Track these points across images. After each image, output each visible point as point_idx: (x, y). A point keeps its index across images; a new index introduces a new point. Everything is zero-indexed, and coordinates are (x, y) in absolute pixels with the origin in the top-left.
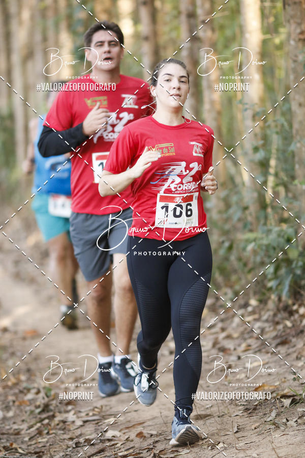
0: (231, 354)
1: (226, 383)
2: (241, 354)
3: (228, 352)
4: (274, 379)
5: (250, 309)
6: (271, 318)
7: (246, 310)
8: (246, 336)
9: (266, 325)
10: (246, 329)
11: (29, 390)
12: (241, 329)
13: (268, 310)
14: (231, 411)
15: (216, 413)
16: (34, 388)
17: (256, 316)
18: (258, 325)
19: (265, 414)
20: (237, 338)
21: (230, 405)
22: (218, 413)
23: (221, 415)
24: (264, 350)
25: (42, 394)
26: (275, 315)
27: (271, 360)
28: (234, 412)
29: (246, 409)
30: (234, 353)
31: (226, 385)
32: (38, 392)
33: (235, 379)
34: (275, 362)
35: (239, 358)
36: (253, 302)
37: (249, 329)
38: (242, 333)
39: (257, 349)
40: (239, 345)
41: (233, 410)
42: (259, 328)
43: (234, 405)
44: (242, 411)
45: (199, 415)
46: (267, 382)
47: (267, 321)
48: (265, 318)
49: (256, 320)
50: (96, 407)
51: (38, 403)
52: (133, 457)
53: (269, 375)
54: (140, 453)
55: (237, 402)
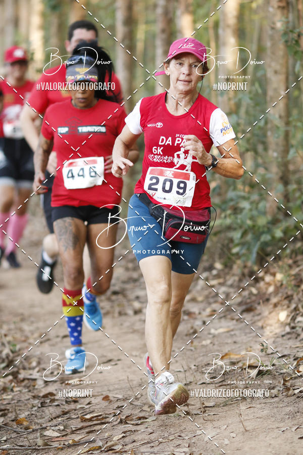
0: (195, 319)
1: (192, 348)
2: (206, 319)
3: (193, 316)
4: (239, 347)
5: (214, 272)
6: (236, 284)
7: (211, 273)
8: (211, 300)
9: (231, 290)
10: (210, 293)
12: (206, 292)
13: (234, 275)
14: (197, 378)
15: (182, 380)
17: (221, 280)
18: (223, 289)
20: (202, 302)
21: (196, 372)
23: (187, 382)
24: (229, 317)
26: (240, 280)
27: (236, 327)
28: (200, 380)
30: (199, 317)
31: (192, 350)
33: (200, 344)
34: (240, 329)
35: (204, 323)
36: (218, 266)
37: (213, 294)
38: (207, 297)
39: (222, 315)
40: (204, 310)
41: (199, 378)
42: (224, 292)
43: (200, 372)
46: (232, 350)
47: (231, 286)
48: (229, 282)
49: (221, 284)
52: (99, 422)
53: (235, 342)
54: (106, 418)
55: (203, 369)
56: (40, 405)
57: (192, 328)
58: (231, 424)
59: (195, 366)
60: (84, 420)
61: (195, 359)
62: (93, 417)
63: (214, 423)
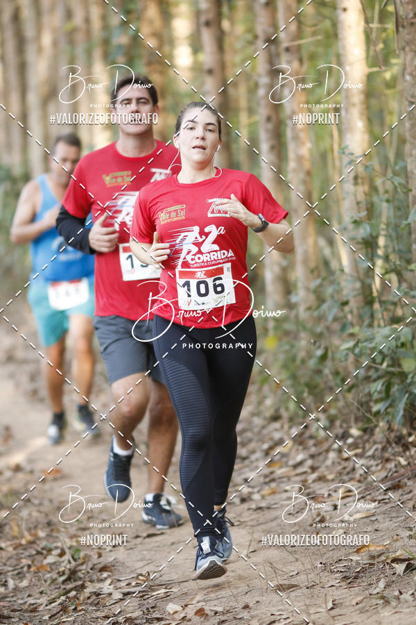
4: (382, 536)
5: (350, 441)
6: (378, 453)
8: (345, 478)
9: (372, 462)
10: (344, 468)
11: (50, 551)
12: (339, 468)
13: (375, 443)
14: (324, 580)
15: (303, 582)
16: (56, 548)
18: (360, 462)
19: (370, 585)
20: (333, 480)
21: (322, 571)
22: (307, 583)
23: (310, 585)
24: (369, 497)
25: (67, 557)
26: (384, 449)
28: (328, 581)
29: (344, 578)
32: (62, 554)
34: (384, 513)
37: (349, 469)
39: (360, 496)
41: (327, 579)
43: (328, 572)
44: (338, 581)
45: (281, 585)
46: (373, 539)
47: (373, 457)
48: (370, 453)
49: (358, 456)
50: (141, 575)
51: (62, 569)
53: (376, 530)
55: (332, 568)
57: (319, 515)
59: (321, 563)
61: (322, 555)
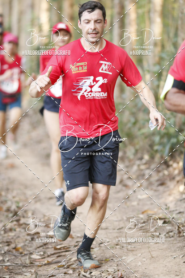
5: (144, 161)
7: (141, 162)
17: (148, 166)
24: (150, 188)
27: (154, 194)
36: (146, 157)
38: (138, 176)
39: (146, 186)
52: (65, 250)
54: (69, 248)
56: (30, 240)
58: (144, 253)
60: (56, 249)
62: (61, 248)
63: (133, 252)
